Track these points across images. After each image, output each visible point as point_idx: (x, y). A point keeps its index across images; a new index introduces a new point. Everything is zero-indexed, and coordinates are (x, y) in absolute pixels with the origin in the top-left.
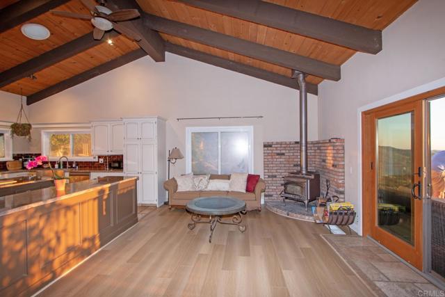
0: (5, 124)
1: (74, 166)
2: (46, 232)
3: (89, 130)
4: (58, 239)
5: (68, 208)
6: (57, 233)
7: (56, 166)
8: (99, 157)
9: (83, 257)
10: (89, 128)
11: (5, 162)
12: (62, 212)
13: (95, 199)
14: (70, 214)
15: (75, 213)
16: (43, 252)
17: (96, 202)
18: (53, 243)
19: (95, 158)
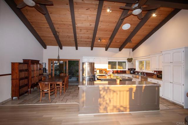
0: (125, 59)
1: (145, 74)
2: (105, 97)
3: (149, 59)
4: (110, 101)
5: (114, 91)
6: (109, 99)
7: (139, 73)
8: (155, 71)
9: (119, 112)
10: (149, 58)
11: (125, 71)
12: (112, 92)
13: (127, 91)
14: (115, 94)
15: (117, 94)
16: (104, 103)
17: (128, 93)
18: (108, 102)
19: (153, 72)
